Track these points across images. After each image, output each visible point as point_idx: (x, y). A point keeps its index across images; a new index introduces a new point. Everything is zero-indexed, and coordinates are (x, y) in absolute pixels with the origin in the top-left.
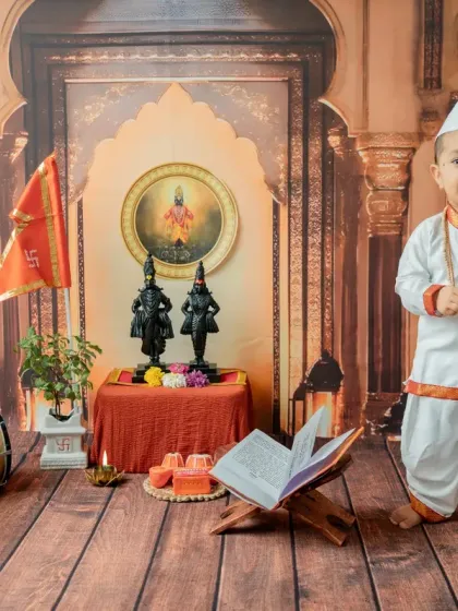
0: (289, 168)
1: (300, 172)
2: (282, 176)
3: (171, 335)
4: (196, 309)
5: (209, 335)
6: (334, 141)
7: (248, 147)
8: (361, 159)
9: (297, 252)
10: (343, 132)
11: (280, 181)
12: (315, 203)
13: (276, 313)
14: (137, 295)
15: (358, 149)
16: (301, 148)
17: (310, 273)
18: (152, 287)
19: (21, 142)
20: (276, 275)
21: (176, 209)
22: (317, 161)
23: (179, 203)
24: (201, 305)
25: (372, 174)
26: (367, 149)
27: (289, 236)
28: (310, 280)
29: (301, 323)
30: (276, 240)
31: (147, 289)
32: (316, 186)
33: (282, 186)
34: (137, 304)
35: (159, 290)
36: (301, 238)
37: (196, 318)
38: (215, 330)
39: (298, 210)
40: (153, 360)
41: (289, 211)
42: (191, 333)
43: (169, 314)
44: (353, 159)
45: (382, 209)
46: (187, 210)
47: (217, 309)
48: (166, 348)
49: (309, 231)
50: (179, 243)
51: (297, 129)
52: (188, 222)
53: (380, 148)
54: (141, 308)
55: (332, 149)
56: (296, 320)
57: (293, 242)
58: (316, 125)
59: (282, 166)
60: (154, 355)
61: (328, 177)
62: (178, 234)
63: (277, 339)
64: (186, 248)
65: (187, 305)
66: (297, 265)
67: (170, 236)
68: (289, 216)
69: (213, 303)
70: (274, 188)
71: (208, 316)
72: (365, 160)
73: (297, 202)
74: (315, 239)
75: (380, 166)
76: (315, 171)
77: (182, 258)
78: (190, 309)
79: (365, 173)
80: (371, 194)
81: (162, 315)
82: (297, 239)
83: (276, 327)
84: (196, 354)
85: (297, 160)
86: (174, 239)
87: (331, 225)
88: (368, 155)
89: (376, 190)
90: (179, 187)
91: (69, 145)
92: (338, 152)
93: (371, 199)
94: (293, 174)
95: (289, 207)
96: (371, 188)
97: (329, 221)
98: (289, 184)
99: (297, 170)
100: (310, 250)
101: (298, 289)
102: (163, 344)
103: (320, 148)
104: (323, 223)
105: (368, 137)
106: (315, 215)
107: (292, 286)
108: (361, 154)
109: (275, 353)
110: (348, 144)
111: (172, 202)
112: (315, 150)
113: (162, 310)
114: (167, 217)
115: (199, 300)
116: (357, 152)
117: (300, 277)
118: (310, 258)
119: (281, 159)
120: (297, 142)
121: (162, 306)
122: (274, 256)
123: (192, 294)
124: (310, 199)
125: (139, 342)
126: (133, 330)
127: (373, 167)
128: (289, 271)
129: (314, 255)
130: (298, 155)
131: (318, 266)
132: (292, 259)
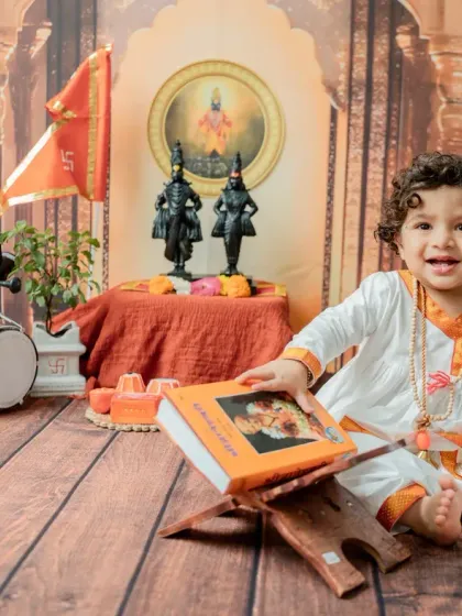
0: (351, 69)
1: (363, 75)
2: (343, 78)
3: (199, 238)
4: (230, 207)
5: (244, 238)
6: (404, 41)
7: (304, 41)
8: (434, 65)
9: (357, 167)
10: (415, 31)
11: (339, 83)
12: (379, 111)
13: (329, 239)
14: (161, 190)
15: (431, 52)
16: (365, 47)
17: (370, 193)
18: (179, 179)
19: (44, 34)
20: (330, 193)
21: (212, 115)
22: (382, 62)
23: (216, 108)
24: (236, 203)
25: (446, 83)
26: (440, 54)
27: (348, 148)
28: (369, 202)
29: (356, 251)
30: (332, 151)
31: (174, 182)
32: (381, 91)
33: (342, 90)
34: (162, 200)
35: (188, 184)
36: (361, 151)
37: (231, 218)
38: (252, 233)
39: (358, 118)
40: (177, 267)
41: (349, 119)
42: (222, 235)
43: (198, 213)
44: (425, 63)
45: (456, 125)
46: (224, 116)
47: (256, 209)
48: (193, 254)
49: (371, 144)
50: (214, 154)
51: (362, 23)
52: (225, 129)
53: (456, 54)
54: (166, 206)
55: (401, 50)
56: (351, 247)
57: (351, 156)
58: (383, 20)
59: (343, 65)
60: (178, 261)
61: (395, 83)
62: (213, 143)
63: (328, 269)
64: (223, 160)
65: (220, 203)
66: (356, 182)
67: (204, 145)
68: (349, 125)
69: (250, 202)
70: (332, 90)
71: (245, 217)
72: (439, 67)
73: (358, 109)
74: (377, 154)
75: (456, 74)
76: (380, 74)
77: (218, 172)
78: (223, 208)
79: (438, 81)
80: (443, 106)
81: (189, 214)
82: (357, 152)
83: (328, 255)
84: (229, 261)
85: (360, 60)
86: (209, 149)
87: (397, 138)
88: (442, 61)
89: (450, 102)
90: (217, 89)
91: (99, 37)
92: (408, 54)
93: (444, 112)
94: (354, 76)
95: (349, 114)
96: (443, 99)
97: (394, 134)
98: (350, 87)
99: (360, 71)
100: (371, 166)
101: (354, 211)
102: (189, 248)
103: (386, 47)
104: (388, 137)
105: (443, 40)
106: (378, 126)
107: (348, 207)
108: (435, 59)
109: (324, 285)
110: (420, 46)
111: (208, 105)
112: (381, 50)
113: (190, 208)
114: (201, 124)
115: (235, 198)
116: (430, 56)
117: (357, 197)
118: (370, 176)
119: (341, 57)
120: (361, 38)
121: (189, 203)
122: (330, 171)
123: (226, 190)
124: (374, 106)
125: (161, 245)
126: (155, 229)
127: (447, 75)
128: (346, 189)
129: (375, 172)
130: (361, 53)
131: (380, 185)
132: (350, 175)
